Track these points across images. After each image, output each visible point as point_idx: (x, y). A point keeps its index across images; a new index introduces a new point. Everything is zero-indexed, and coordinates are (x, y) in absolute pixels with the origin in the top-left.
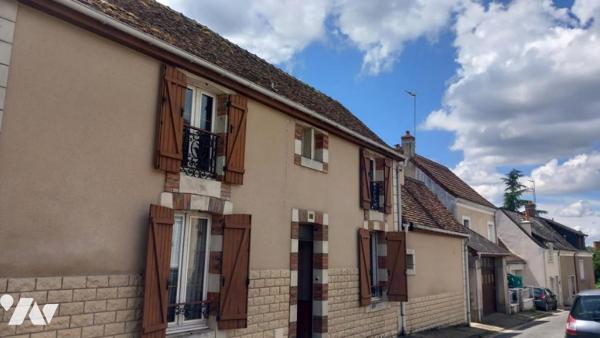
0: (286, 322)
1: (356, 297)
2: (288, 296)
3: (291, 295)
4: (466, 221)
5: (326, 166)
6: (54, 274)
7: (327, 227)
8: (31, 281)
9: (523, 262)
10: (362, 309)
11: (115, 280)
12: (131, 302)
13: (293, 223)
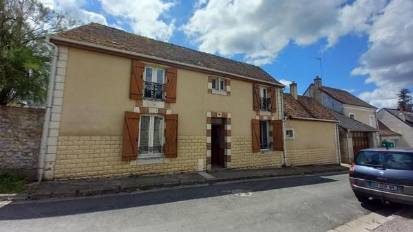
0: (205, 157)
1: (251, 148)
2: (206, 147)
3: (207, 146)
4: (351, 115)
5: (229, 93)
6: (87, 135)
7: (230, 119)
8: (78, 137)
9: (400, 135)
10: (255, 154)
11: (113, 138)
12: (121, 146)
13: (208, 118)
